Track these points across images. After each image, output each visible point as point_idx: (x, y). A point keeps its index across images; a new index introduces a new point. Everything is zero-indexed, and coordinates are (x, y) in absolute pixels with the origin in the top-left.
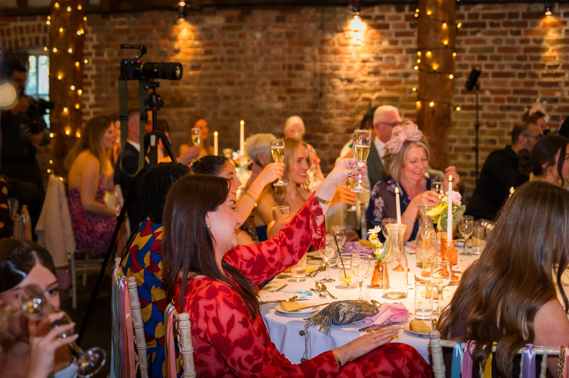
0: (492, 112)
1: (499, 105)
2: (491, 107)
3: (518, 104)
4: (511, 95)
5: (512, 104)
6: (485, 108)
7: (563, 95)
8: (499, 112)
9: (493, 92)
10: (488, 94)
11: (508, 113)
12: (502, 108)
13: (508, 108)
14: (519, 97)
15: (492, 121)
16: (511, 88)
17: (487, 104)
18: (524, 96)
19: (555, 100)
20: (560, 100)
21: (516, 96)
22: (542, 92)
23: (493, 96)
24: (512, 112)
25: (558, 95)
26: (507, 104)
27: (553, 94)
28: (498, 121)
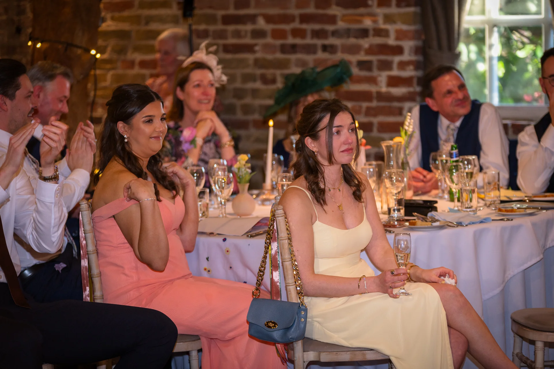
0: (269, 57)
1: (279, 42)
2: (267, 47)
3: (308, 41)
4: (296, 25)
5: (298, 41)
6: (257, 48)
7: (375, 22)
8: (279, 56)
9: (269, 19)
10: (261, 23)
11: (293, 57)
12: (284, 49)
13: (294, 48)
14: (309, 27)
15: (269, 72)
16: (296, 12)
17: (261, 41)
18: (317, 27)
19: (364, 33)
20: (371, 32)
21: (304, 26)
22: (344, 18)
23: (269, 27)
24: (299, 56)
25: (368, 23)
26: (291, 40)
27: (360, 22)
28: (278, 73)
